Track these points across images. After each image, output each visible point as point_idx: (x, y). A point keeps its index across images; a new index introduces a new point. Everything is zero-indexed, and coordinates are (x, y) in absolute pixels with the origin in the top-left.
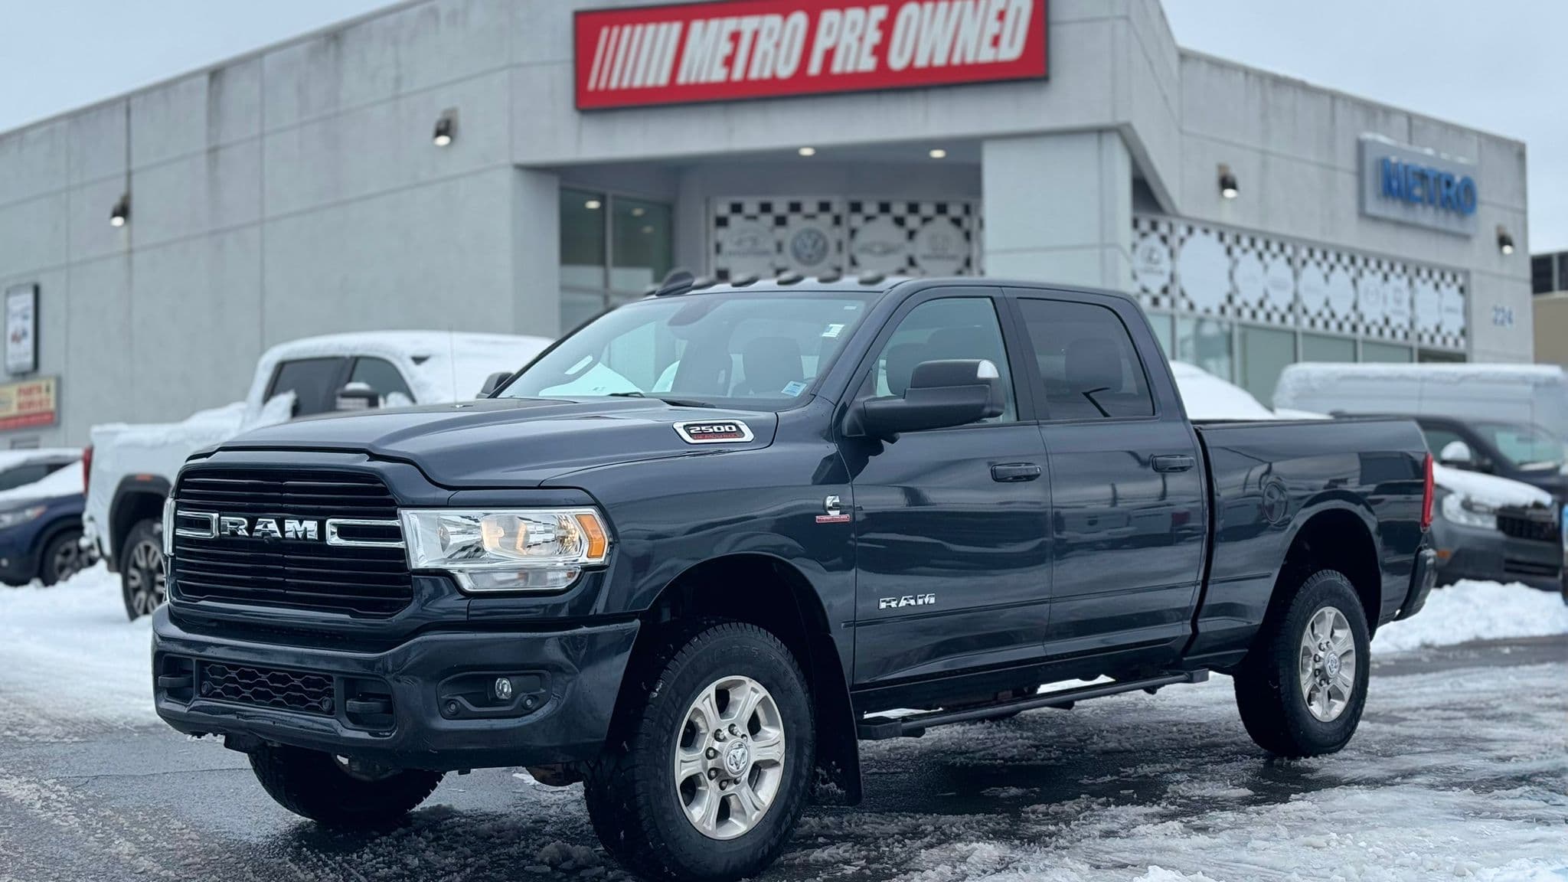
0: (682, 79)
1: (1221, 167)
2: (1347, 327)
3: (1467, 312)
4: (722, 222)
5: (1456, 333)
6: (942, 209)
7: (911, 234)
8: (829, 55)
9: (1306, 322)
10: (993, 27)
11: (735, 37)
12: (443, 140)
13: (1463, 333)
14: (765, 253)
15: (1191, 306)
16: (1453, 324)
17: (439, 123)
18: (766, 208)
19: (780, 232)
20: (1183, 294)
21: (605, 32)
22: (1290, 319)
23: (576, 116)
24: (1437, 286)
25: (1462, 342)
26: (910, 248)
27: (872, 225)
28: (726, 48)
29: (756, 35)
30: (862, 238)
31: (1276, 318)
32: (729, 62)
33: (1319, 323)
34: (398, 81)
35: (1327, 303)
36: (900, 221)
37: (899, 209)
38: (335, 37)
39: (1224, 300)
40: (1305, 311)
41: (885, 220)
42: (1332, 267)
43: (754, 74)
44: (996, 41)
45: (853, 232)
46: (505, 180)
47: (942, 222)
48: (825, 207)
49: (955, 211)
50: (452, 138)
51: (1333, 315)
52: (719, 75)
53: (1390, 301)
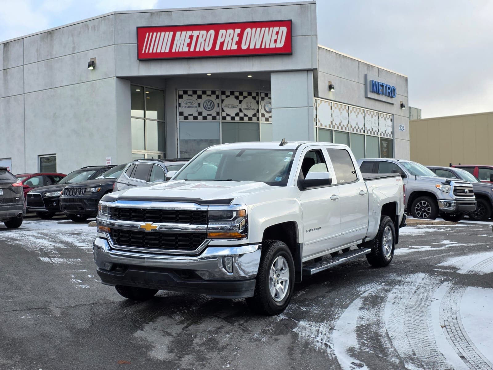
0: (173, 50)
1: (329, 82)
2: (362, 131)
3: (393, 127)
4: (181, 97)
5: (390, 133)
6: (250, 94)
7: (240, 102)
8: (222, 44)
9: (351, 129)
10: (275, 37)
11: (191, 37)
12: (91, 68)
13: (392, 133)
14: (195, 107)
15: (321, 125)
16: (389, 130)
17: (89, 62)
18: (195, 92)
19: (199, 100)
20: (319, 121)
21: (147, 34)
22: (347, 129)
23: (138, 61)
24: (385, 119)
25: (391, 135)
26: (240, 106)
27: (228, 98)
28: (188, 41)
29: (198, 36)
30: (225, 103)
31: (344, 128)
32: (189, 45)
33: (355, 130)
34: (74, 48)
35: (357, 124)
36: (237, 98)
37: (237, 94)
38: (50, 33)
39: (330, 123)
40: (351, 127)
41: (232, 97)
42: (358, 113)
43: (197, 49)
44: (276, 41)
45: (223, 101)
46: (113, 81)
47: (250, 98)
48: (213, 92)
49: (254, 94)
50: (94, 67)
51: (359, 128)
52: (186, 49)
53: (373, 123)
